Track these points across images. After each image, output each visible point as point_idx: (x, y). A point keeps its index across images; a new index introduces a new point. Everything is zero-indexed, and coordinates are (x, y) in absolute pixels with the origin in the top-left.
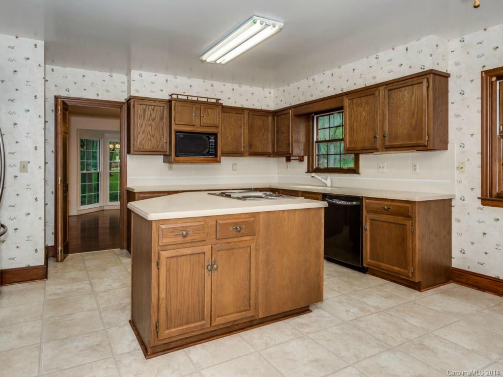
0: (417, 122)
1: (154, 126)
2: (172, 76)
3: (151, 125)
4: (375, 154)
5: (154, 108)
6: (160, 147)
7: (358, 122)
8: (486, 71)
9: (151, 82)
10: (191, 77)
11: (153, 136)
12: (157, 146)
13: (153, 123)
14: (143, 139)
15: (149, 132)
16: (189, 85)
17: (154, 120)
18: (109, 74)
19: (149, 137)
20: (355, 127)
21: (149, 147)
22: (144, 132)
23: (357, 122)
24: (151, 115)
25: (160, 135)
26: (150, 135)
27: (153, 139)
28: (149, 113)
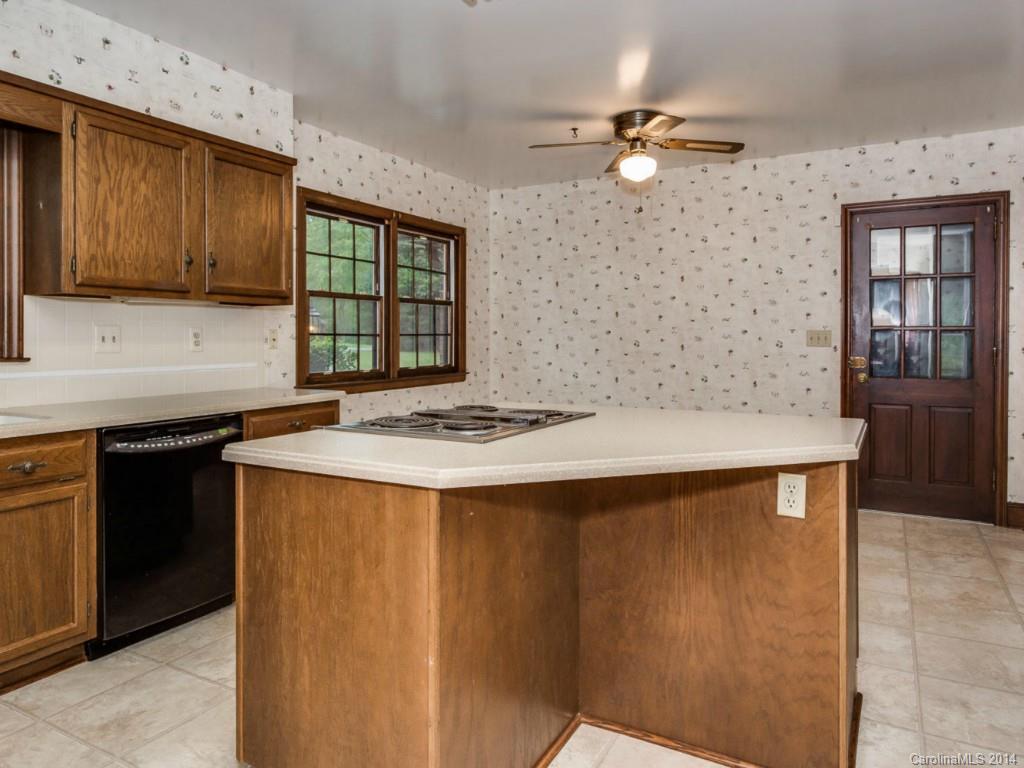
0: (270, 248)
4: (130, 304)
7: (125, 204)
8: (303, 188)
20: (111, 219)
23: (120, 203)
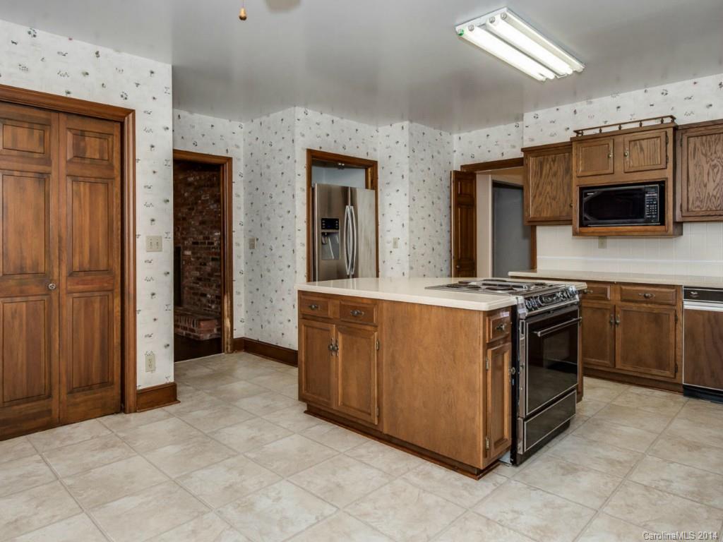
1: (555, 184)
2: (585, 102)
3: (552, 183)
5: (555, 158)
6: (564, 214)
9: (551, 122)
10: (618, 93)
11: (554, 199)
12: (560, 213)
13: (554, 180)
14: (541, 204)
15: (548, 193)
16: (615, 107)
17: (555, 174)
18: (514, 124)
19: (548, 200)
21: (548, 215)
22: (540, 194)
24: (551, 168)
25: (564, 194)
26: (550, 197)
27: (554, 203)
28: (548, 166)
